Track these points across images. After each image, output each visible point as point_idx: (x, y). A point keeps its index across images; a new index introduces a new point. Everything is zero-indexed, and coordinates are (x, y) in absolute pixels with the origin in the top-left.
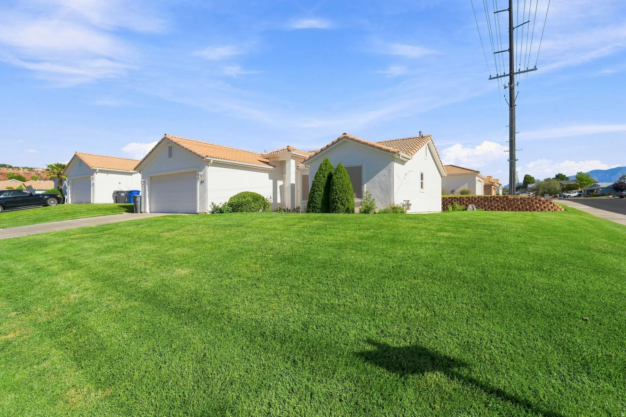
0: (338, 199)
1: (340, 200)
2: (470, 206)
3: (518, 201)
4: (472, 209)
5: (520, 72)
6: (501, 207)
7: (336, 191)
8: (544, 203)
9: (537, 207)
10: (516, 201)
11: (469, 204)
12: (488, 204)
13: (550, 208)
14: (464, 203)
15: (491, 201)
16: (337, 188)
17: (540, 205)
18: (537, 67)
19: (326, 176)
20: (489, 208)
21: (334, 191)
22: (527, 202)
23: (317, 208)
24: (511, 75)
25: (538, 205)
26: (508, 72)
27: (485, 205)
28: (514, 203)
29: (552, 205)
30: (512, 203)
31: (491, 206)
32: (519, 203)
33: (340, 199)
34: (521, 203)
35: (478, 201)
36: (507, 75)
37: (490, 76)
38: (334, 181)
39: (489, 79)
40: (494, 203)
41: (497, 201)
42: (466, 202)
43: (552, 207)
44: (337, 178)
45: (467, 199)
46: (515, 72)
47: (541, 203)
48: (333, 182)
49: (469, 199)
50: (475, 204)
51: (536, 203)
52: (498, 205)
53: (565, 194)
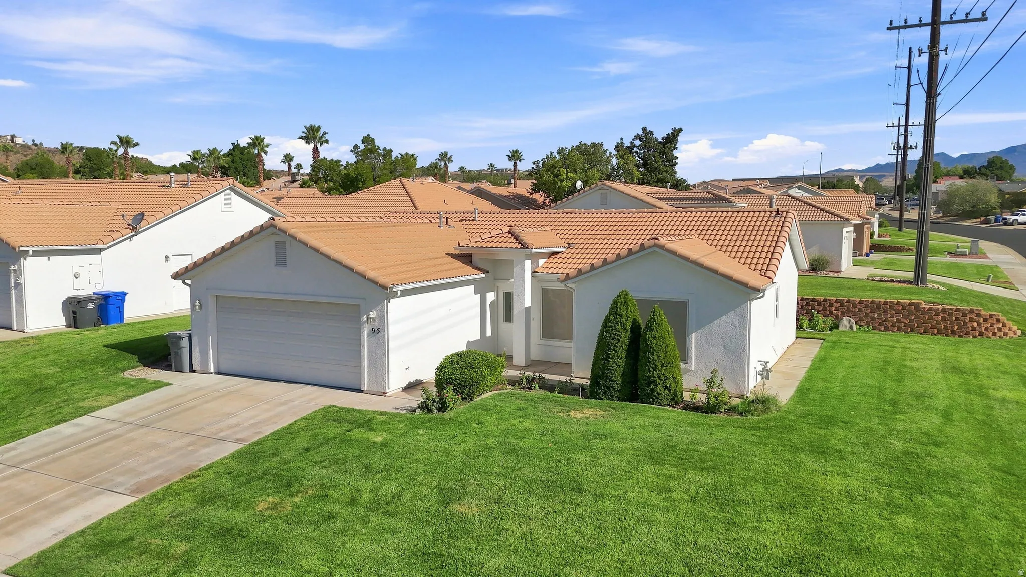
0: (659, 377)
1: (661, 380)
2: (845, 321)
3: (937, 314)
4: (848, 325)
5: (952, 22)
6: (905, 323)
7: (654, 363)
8: (985, 320)
9: (974, 329)
10: (934, 313)
11: (843, 314)
12: (879, 315)
13: (996, 331)
14: (831, 312)
15: (885, 312)
16: (656, 357)
17: (979, 324)
18: (988, 14)
19: (628, 327)
20: (880, 324)
21: (650, 362)
22: (954, 318)
23: (614, 389)
24: (935, 24)
25: (975, 324)
26: (928, 18)
27: (873, 319)
28: (931, 318)
29: (1001, 325)
30: (927, 316)
31: (884, 321)
32: (940, 318)
33: (663, 377)
34: (944, 319)
35: (860, 310)
36: (926, 24)
37: (891, 21)
38: (648, 342)
39: (888, 28)
40: (892, 316)
41: (898, 312)
42: (836, 309)
43: (1000, 329)
44: (655, 338)
45: (839, 304)
46: (943, 19)
47: (982, 320)
48: (647, 345)
49: (842, 305)
50: (854, 315)
51: (971, 320)
52: (898, 321)
53: (1008, 217)
